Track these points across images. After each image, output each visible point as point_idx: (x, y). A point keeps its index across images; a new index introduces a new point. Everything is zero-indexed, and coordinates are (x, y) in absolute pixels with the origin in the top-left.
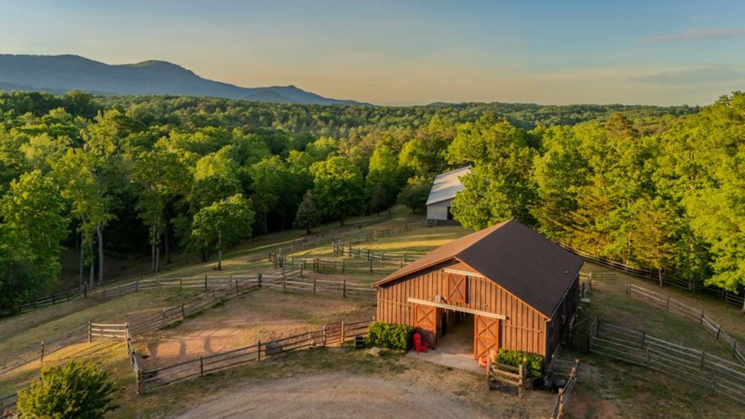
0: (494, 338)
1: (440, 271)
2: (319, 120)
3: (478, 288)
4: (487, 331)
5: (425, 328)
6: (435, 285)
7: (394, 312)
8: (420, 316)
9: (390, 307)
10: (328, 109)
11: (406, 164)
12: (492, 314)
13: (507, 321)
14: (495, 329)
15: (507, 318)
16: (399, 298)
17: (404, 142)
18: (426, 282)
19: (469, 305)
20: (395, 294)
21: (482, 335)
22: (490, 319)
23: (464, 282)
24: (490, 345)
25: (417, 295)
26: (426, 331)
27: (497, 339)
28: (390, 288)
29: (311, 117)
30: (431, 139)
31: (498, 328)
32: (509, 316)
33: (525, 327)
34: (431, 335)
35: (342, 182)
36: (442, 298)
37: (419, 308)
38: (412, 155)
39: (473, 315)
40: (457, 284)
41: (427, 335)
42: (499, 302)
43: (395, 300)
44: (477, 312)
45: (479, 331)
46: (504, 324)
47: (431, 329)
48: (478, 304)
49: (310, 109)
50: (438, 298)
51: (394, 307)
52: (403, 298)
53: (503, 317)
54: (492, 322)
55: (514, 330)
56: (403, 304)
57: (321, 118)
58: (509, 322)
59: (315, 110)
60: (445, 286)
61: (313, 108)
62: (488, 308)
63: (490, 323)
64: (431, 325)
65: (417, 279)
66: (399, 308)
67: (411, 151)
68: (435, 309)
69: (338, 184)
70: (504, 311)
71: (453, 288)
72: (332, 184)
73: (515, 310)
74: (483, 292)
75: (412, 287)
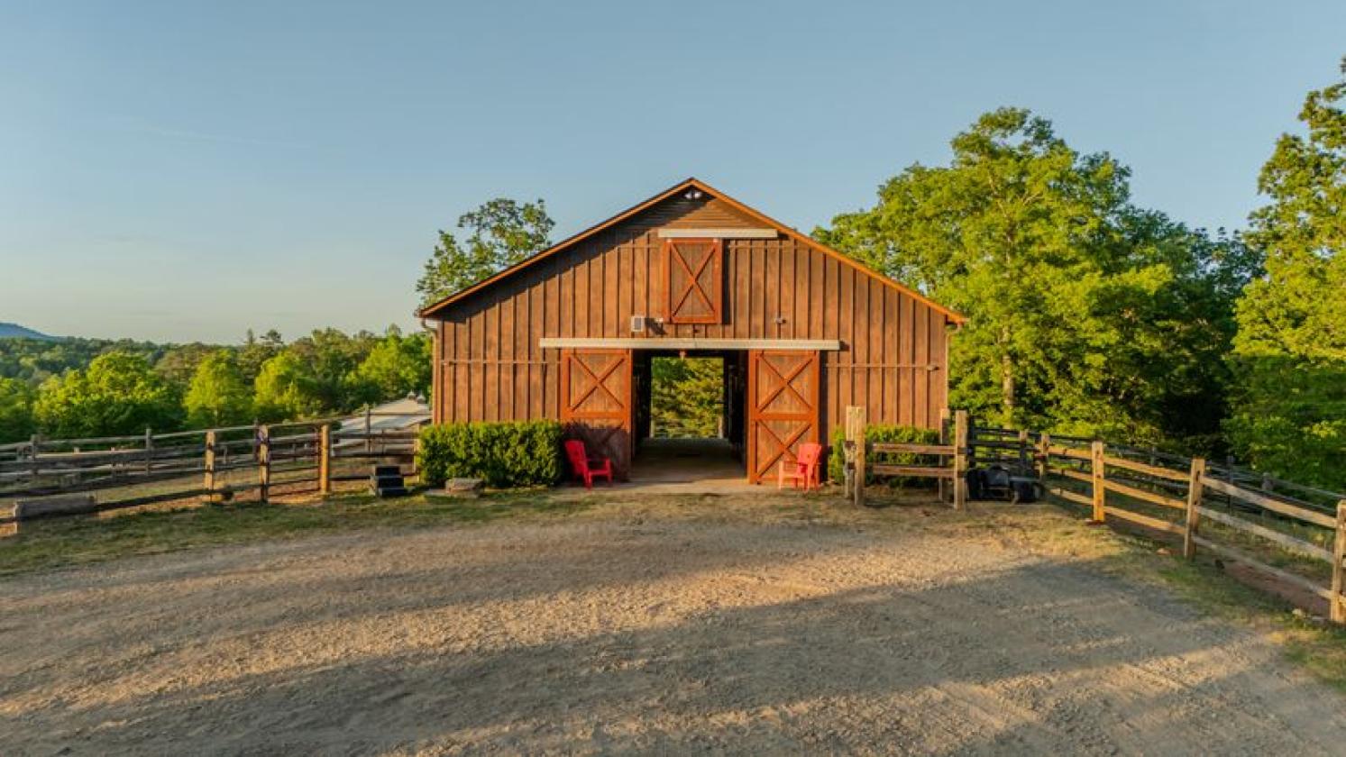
0: (804, 411)
1: (642, 240)
2: (36, 369)
3: (759, 275)
4: (786, 395)
5: (596, 424)
6: (626, 286)
7: (492, 390)
8: (580, 388)
9: (477, 380)
10: (58, 347)
11: (271, 401)
12: (797, 341)
13: (843, 354)
14: (806, 385)
15: (843, 347)
16: (508, 347)
17: (263, 359)
18: (596, 281)
19: (730, 328)
20: (493, 336)
21: (770, 410)
22: (794, 356)
23: (718, 259)
24: (794, 433)
25: (568, 326)
26: (601, 430)
27: (816, 408)
28: (478, 320)
29: (17, 363)
30: (319, 354)
31: (817, 376)
32: (848, 341)
33: (891, 361)
34: (615, 441)
35: (131, 407)
36: (649, 323)
37: (574, 360)
38: (283, 380)
39: (745, 353)
40: (696, 272)
41: (605, 441)
42: (818, 303)
43: (492, 353)
44: (754, 344)
45: (762, 400)
46: (832, 364)
47: (614, 423)
48: (758, 321)
49: (14, 348)
50: (636, 322)
51: (492, 375)
52: (522, 343)
53: (832, 345)
54: (799, 365)
55: (860, 378)
56: (522, 360)
57: (42, 365)
58: (846, 355)
59: (26, 349)
60: (658, 283)
61: (22, 346)
62: (789, 327)
63: (794, 369)
64: (615, 409)
65: (567, 276)
66: (507, 377)
67: (282, 372)
68: (629, 357)
69: (123, 413)
70: (833, 329)
71: (683, 281)
72: (106, 414)
73: (863, 320)
74: (772, 281)
75: (552, 306)
